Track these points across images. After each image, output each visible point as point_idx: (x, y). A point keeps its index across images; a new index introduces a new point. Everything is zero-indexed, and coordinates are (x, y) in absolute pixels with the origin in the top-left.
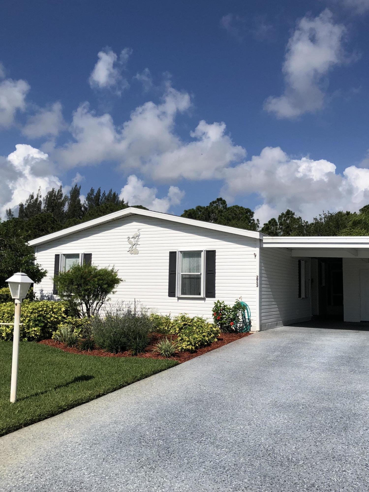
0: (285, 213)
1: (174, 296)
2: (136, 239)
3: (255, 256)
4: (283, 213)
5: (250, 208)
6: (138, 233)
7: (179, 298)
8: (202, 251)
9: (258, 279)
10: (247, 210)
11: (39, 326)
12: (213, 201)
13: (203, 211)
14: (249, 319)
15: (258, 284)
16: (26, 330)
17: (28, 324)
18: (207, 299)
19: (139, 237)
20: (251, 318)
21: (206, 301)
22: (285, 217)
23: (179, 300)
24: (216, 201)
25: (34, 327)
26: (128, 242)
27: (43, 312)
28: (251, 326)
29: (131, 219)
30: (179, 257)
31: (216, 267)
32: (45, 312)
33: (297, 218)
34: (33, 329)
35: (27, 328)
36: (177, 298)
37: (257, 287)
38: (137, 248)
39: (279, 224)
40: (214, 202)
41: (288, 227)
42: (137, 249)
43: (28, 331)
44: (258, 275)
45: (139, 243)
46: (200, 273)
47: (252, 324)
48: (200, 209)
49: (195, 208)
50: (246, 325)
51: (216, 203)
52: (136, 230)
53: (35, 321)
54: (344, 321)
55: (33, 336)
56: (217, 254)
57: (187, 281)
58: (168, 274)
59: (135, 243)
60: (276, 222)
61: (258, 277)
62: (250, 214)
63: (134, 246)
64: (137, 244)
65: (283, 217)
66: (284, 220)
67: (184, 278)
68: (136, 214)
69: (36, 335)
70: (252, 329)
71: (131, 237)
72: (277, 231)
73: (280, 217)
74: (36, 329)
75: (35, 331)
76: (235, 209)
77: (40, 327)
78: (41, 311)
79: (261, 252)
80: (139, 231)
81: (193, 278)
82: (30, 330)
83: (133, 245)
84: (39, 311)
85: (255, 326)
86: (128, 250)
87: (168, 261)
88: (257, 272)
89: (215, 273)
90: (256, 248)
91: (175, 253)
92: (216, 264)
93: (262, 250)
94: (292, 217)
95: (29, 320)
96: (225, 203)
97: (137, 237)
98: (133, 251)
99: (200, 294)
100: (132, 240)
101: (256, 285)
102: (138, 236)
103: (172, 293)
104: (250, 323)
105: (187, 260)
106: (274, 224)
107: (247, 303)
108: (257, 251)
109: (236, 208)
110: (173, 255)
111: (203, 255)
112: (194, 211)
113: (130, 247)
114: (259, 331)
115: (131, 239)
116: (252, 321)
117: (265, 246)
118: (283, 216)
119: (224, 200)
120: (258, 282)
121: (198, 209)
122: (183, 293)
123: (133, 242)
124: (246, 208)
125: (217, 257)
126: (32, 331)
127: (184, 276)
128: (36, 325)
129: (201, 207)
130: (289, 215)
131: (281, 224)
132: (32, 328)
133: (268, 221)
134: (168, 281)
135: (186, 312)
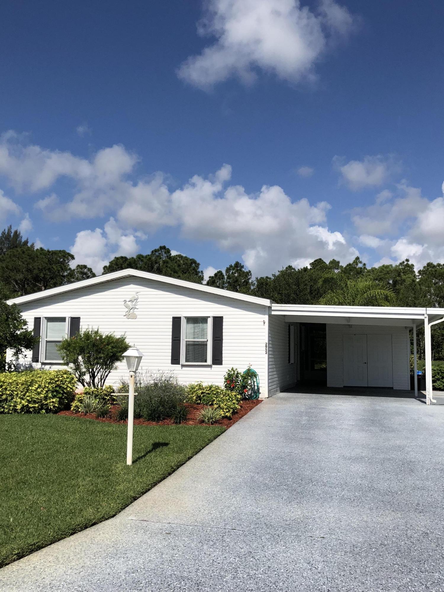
0: (233, 265)
1: (178, 363)
2: (134, 303)
3: (264, 323)
4: (231, 265)
5: (196, 259)
6: (136, 296)
7: (183, 366)
8: (209, 317)
9: (267, 346)
10: (192, 261)
11: (56, 397)
12: (155, 249)
13: (145, 260)
14: (257, 386)
15: (267, 351)
16: (44, 402)
17: (46, 395)
18: (213, 366)
19: (137, 301)
20: (260, 385)
21: (212, 368)
22: (233, 269)
23: (183, 368)
24: (158, 249)
25: (52, 398)
26: (124, 306)
27: (59, 382)
28: (260, 393)
29: (128, 281)
30: (183, 322)
31: (224, 334)
32: (61, 382)
33: (246, 271)
34: (52, 400)
35: (45, 400)
36: (180, 366)
37: (266, 354)
38: (134, 312)
39: (227, 278)
40: (156, 251)
41: (236, 281)
42: (135, 314)
43: (46, 402)
44: (267, 342)
45: (137, 307)
46: (206, 340)
47: (260, 391)
48: (142, 259)
49: (135, 257)
50: (255, 392)
51: (159, 251)
52: (134, 293)
53: (53, 392)
54: (328, 386)
55: (52, 407)
56: (224, 320)
57: (191, 347)
58: (171, 340)
59: (133, 307)
60: (223, 276)
61: (267, 344)
62: (196, 266)
63: (132, 310)
64: (135, 308)
65: (231, 270)
66: (232, 273)
67: (188, 345)
68: (134, 276)
69: (54, 407)
70: (260, 396)
71: (128, 300)
72: (224, 285)
73: (228, 270)
74: (54, 400)
75: (53, 402)
76: (178, 258)
77: (58, 398)
78: (58, 381)
79: (269, 320)
80: (137, 294)
81: (198, 345)
82: (48, 402)
83: (130, 309)
84: (56, 381)
85: (264, 393)
86: (125, 314)
87: (171, 327)
88: (267, 341)
89: (222, 339)
90: (265, 315)
91: (179, 318)
92: (224, 330)
93: (271, 317)
94: (240, 270)
95: (47, 392)
96: (169, 252)
97: (135, 301)
98: (130, 315)
99: (206, 361)
100: (130, 303)
101: (265, 352)
102: (137, 299)
103: (175, 360)
104: (258, 389)
105: (191, 326)
106: (221, 277)
107: (256, 370)
108: (266, 318)
109: (180, 257)
110: (176, 321)
111: (210, 321)
112: (135, 260)
113: (127, 311)
114: (267, 398)
115: (127, 303)
116: (260, 388)
117: (273, 313)
118: (231, 268)
119: (168, 249)
120: (267, 349)
121: (139, 258)
122: (187, 361)
123: (131, 306)
124: (191, 258)
125: (224, 324)
126: (50, 403)
127: (188, 343)
128: (54, 397)
129: (142, 256)
130: (237, 267)
131: (229, 277)
132: (50, 399)
133: (214, 273)
134: (171, 347)
135: (202, 380)
